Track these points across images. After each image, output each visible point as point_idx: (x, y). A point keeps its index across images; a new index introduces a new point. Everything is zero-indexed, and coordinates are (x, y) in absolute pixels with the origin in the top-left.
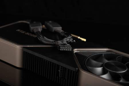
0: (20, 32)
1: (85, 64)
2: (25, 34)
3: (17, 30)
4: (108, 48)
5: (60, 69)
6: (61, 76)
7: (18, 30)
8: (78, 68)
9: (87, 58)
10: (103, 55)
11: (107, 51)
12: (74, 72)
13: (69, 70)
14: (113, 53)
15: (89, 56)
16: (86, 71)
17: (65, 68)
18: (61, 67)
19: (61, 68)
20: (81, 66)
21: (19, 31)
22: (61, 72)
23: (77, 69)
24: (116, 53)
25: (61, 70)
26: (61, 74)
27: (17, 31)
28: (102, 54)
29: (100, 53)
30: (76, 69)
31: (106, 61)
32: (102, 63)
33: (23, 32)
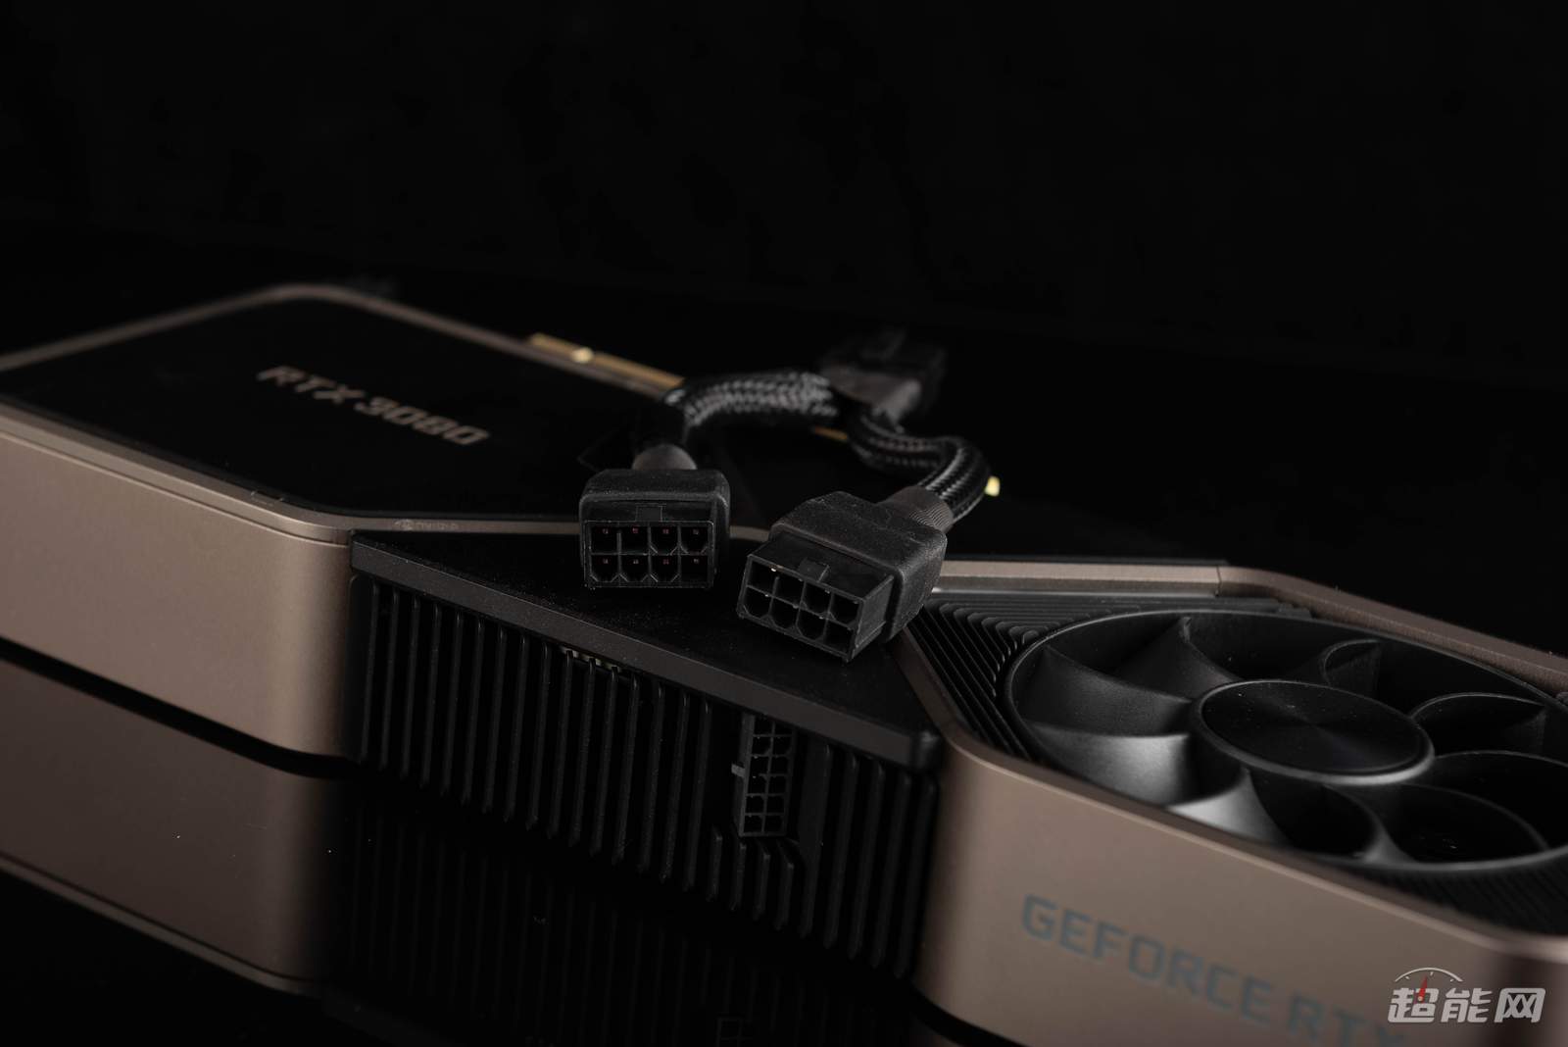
0: (302, 388)
1: (1001, 701)
2: (360, 407)
3: (265, 375)
4: (1234, 561)
5: (747, 755)
6: (751, 824)
7: (282, 374)
8: (936, 731)
9: (1022, 648)
10: (1186, 631)
11: (1225, 592)
12: (893, 769)
13: (840, 751)
14: (1285, 612)
15: (1042, 635)
16: (1017, 754)
17: (805, 738)
18: (763, 723)
19: (759, 746)
20: (969, 719)
21: (290, 386)
22: (756, 785)
23: (928, 739)
24: (1314, 614)
25: (757, 767)
26: (753, 805)
27: (273, 381)
28: (1174, 621)
29: (1148, 605)
30: (916, 743)
31: (1220, 683)
32: (1180, 700)
33: (339, 395)
